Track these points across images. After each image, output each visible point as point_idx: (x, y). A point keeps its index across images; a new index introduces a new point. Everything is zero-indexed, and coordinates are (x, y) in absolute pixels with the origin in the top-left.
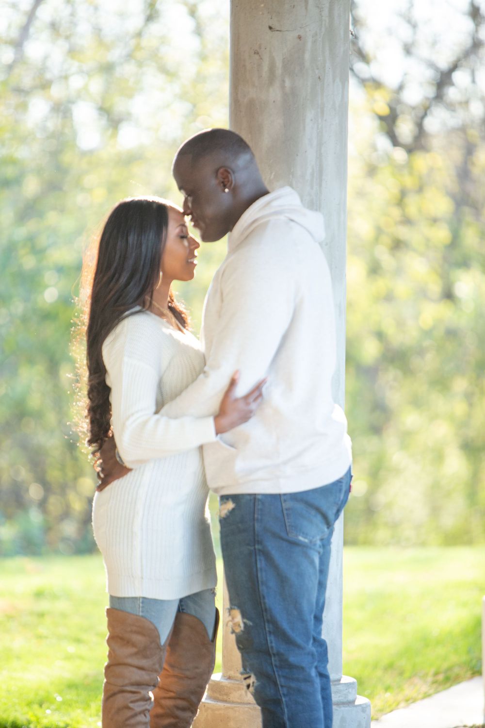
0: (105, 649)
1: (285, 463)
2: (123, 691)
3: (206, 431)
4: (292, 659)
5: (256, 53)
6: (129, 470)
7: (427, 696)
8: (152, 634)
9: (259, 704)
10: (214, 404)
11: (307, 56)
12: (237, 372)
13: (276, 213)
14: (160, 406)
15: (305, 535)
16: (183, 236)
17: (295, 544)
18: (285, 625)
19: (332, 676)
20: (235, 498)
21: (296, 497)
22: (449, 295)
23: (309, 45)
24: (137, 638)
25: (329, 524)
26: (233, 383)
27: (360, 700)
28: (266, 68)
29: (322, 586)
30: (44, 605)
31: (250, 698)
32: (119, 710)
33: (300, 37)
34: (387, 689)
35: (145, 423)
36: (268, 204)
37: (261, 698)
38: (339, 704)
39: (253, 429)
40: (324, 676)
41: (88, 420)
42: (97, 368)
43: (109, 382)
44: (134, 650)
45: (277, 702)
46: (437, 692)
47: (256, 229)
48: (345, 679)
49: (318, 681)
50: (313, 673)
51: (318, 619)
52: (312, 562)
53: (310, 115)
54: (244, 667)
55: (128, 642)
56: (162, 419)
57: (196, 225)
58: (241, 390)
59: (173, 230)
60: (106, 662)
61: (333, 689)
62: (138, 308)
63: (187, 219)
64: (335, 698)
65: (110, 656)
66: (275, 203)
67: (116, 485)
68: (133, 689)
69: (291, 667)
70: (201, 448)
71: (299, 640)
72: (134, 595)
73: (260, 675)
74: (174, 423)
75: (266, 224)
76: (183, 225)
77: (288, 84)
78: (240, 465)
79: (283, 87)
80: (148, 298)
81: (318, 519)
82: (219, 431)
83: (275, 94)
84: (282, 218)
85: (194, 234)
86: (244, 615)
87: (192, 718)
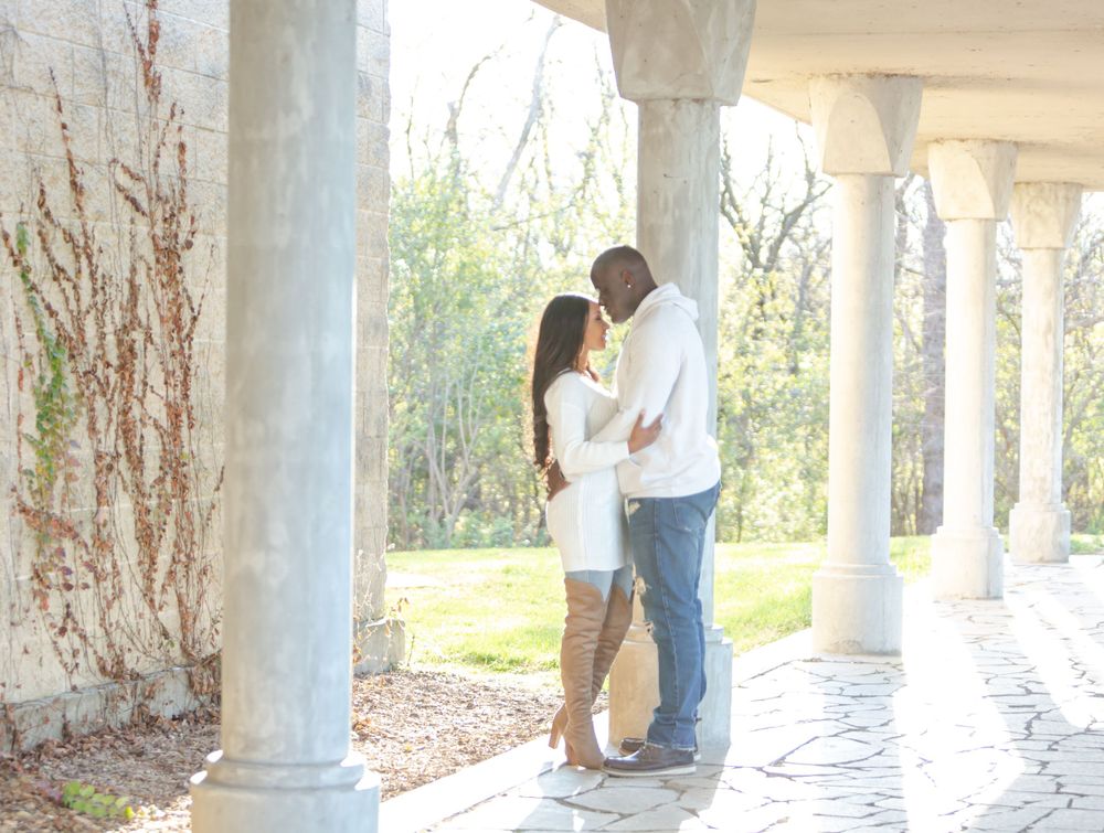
0: (566, 605)
1: (676, 476)
2: (578, 635)
3: (623, 451)
4: (680, 612)
5: (655, 192)
6: (569, 484)
7: (774, 640)
8: (597, 595)
9: (656, 642)
10: (628, 433)
11: (690, 194)
12: (643, 410)
13: (665, 300)
14: (588, 438)
15: (689, 527)
16: (599, 319)
17: (682, 532)
18: (674, 589)
19: (705, 625)
20: (640, 501)
21: (683, 500)
22: (794, 370)
23: (692, 188)
24: (587, 599)
25: (705, 519)
26: (641, 418)
27: (726, 640)
28: (661, 202)
29: (699, 562)
30: (510, 578)
31: (649, 638)
32: (574, 647)
33: (685, 182)
34: (747, 636)
35: (580, 447)
36: (659, 294)
37: (657, 638)
38: (711, 643)
39: (651, 451)
40: (700, 624)
41: (534, 448)
42: (540, 410)
43: (549, 421)
44: (584, 607)
45: (668, 641)
46: (780, 638)
47: (652, 313)
48: (716, 626)
49: (697, 627)
50: (694, 621)
51: (696, 586)
52: (694, 546)
53: (692, 235)
54: (646, 617)
55: (580, 602)
56: (592, 445)
57: (609, 313)
58: (647, 423)
59: (592, 315)
60: (566, 614)
61: (706, 633)
62: (568, 369)
63: (602, 308)
64: (707, 639)
65: (569, 609)
66: (665, 293)
67: (560, 495)
68: (585, 633)
69: (679, 617)
70: (616, 467)
71: (684, 599)
72: (583, 569)
73: (657, 623)
74: (600, 447)
75: (659, 307)
76: (599, 312)
77: (677, 213)
78: (644, 477)
79: (673, 216)
80: (575, 363)
81: (699, 516)
82: (631, 452)
83: (668, 221)
84: (670, 303)
85: (606, 318)
86: (646, 583)
87: (615, 654)
